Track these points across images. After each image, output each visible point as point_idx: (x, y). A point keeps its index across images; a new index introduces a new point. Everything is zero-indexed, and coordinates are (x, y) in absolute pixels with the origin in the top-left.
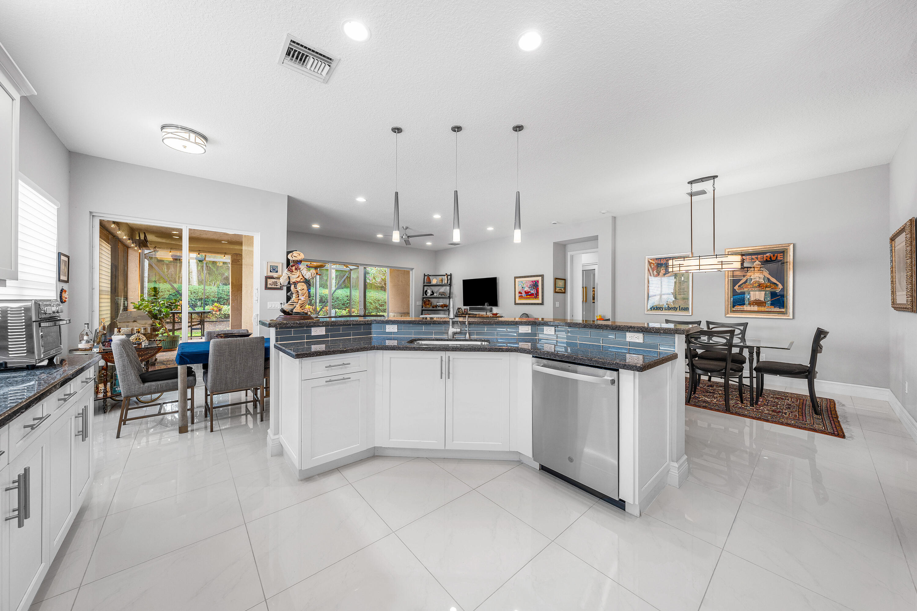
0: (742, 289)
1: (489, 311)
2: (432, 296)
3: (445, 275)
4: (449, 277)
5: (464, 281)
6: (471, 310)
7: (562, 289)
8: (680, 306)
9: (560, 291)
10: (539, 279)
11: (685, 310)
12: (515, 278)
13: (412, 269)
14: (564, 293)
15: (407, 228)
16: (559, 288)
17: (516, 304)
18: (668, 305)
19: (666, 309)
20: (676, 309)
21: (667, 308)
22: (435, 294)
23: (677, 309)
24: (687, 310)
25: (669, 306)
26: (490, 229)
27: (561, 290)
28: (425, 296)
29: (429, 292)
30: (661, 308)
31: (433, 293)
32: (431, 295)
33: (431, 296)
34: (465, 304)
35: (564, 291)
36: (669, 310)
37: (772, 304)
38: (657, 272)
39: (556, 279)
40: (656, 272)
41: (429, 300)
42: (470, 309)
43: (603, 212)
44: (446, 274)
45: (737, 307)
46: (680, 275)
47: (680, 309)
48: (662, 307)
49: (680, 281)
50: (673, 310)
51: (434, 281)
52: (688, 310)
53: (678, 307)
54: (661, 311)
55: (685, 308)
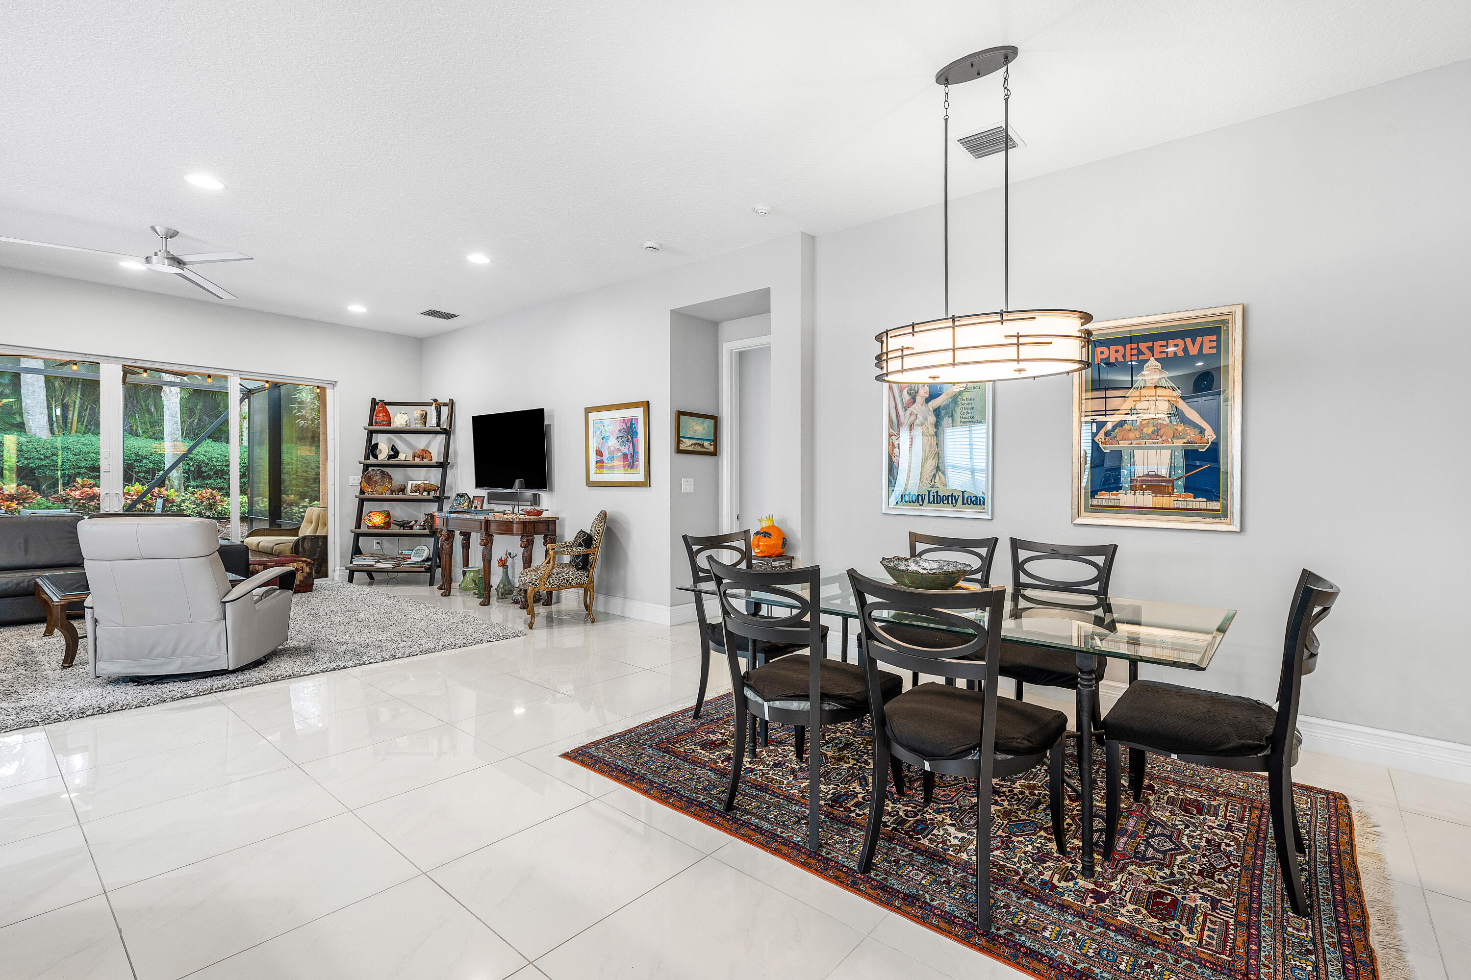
0: (1114, 442)
1: (529, 503)
2: (391, 462)
3: (430, 404)
4: (445, 411)
5: (474, 418)
6: (492, 502)
7: (706, 444)
8: (963, 492)
9: (698, 449)
10: (639, 413)
11: (977, 504)
12: (588, 411)
13: (334, 384)
14: (714, 454)
15: (172, 234)
16: (693, 441)
17: (590, 484)
18: (937, 489)
19: (932, 499)
20: (954, 501)
21: (934, 496)
22: (402, 456)
23: (956, 501)
24: (980, 504)
27: (702, 446)
28: (372, 460)
29: (384, 451)
30: (920, 497)
31: (395, 453)
32: (390, 457)
33: (388, 459)
34: (479, 484)
35: (712, 449)
36: (937, 503)
37: (1187, 489)
38: (910, 395)
39: (680, 413)
40: (908, 393)
41: (382, 472)
42: (492, 497)
44: (436, 400)
45: (1102, 495)
46: (963, 402)
47: (965, 501)
48: (922, 496)
49: (963, 420)
50: (948, 503)
51: (399, 419)
52: (984, 504)
53: (958, 496)
54: (920, 505)
55: (976, 497)
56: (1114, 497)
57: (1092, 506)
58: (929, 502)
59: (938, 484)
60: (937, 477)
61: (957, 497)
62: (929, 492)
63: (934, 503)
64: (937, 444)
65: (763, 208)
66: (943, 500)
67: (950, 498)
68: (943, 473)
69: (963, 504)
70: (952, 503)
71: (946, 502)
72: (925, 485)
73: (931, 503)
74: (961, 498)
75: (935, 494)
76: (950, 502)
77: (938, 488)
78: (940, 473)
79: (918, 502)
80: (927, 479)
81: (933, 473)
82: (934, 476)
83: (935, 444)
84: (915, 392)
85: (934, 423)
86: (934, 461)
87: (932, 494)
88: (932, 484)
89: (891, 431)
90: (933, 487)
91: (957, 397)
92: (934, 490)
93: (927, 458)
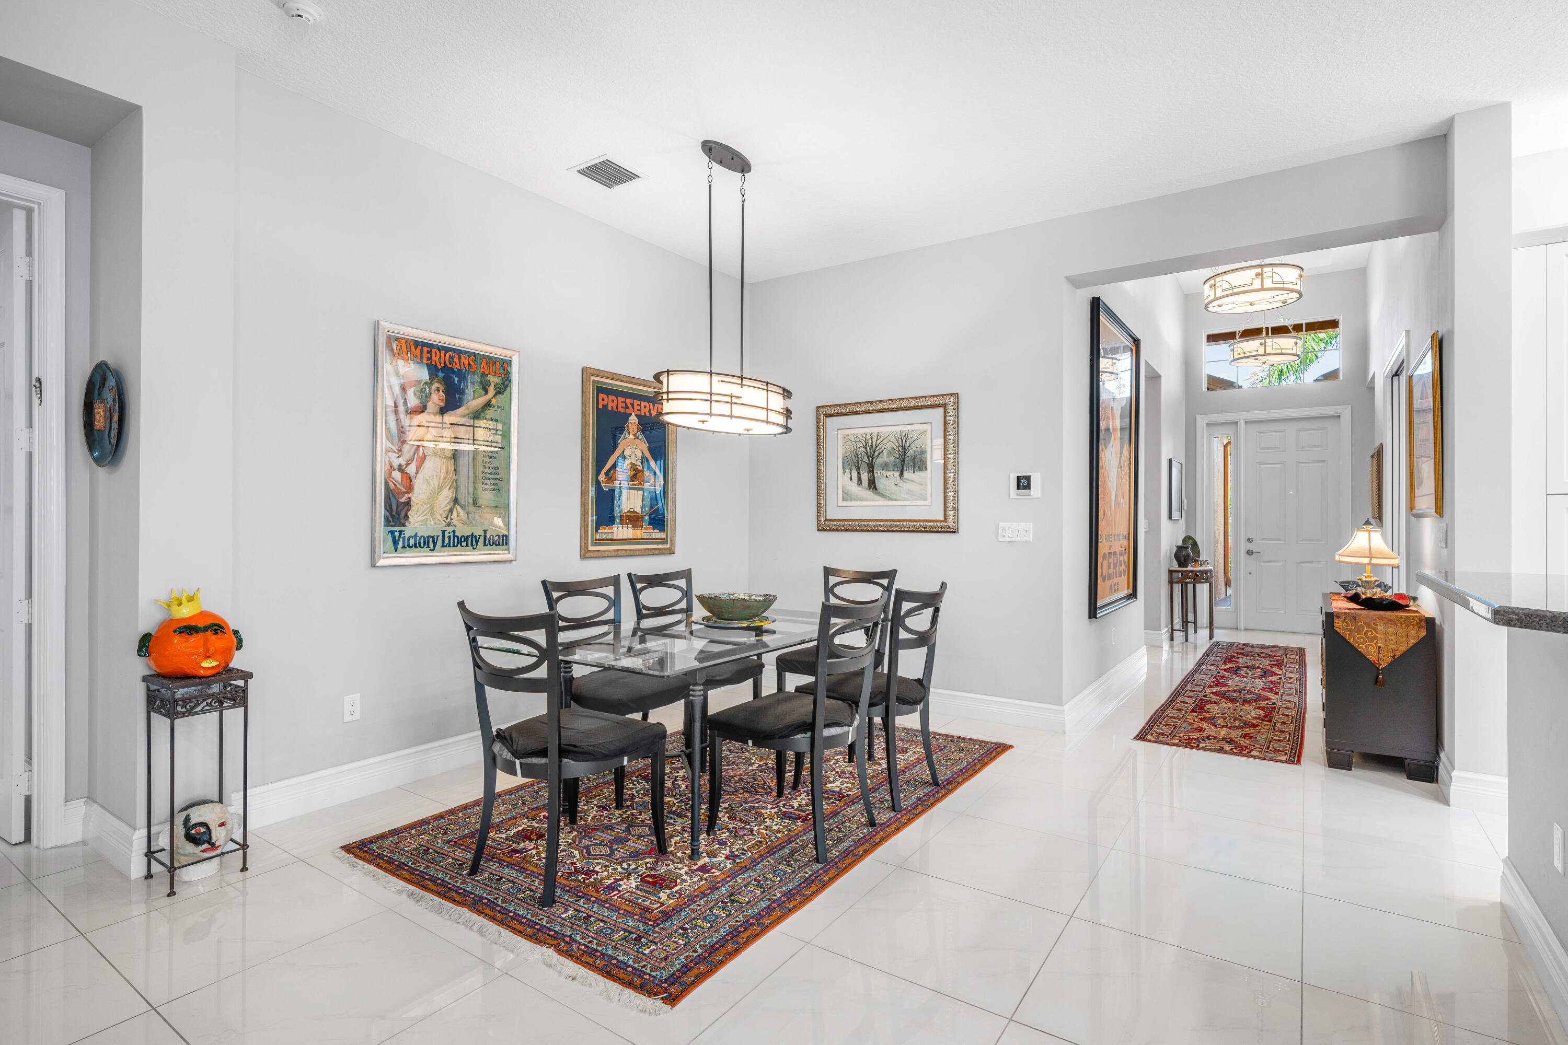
0: (611, 482)
8: (485, 531)
11: (499, 545)
18: (453, 528)
19: (447, 541)
20: (474, 543)
21: (449, 537)
23: (477, 542)
24: (503, 545)
25: (454, 532)
30: (431, 540)
36: (454, 546)
45: (603, 529)
47: (487, 542)
48: (433, 537)
50: (467, 546)
52: (506, 544)
53: (480, 536)
54: (431, 550)
55: (499, 536)
56: (610, 531)
57: (596, 540)
58: (443, 546)
59: (455, 522)
60: (455, 512)
61: (478, 537)
62: (443, 532)
63: (449, 546)
64: (455, 470)
66: (461, 542)
67: (470, 539)
68: (462, 507)
69: (485, 545)
70: (472, 545)
71: (464, 544)
72: (438, 522)
73: (446, 546)
74: (483, 539)
75: (451, 534)
76: (469, 544)
77: (455, 526)
78: (458, 507)
79: (428, 547)
80: (441, 515)
81: (449, 507)
82: (451, 511)
83: (453, 469)
84: (426, 397)
86: (451, 491)
87: (447, 534)
88: (447, 521)
89: (390, 445)
90: (449, 525)
91: (480, 414)
92: (450, 529)
93: (442, 487)
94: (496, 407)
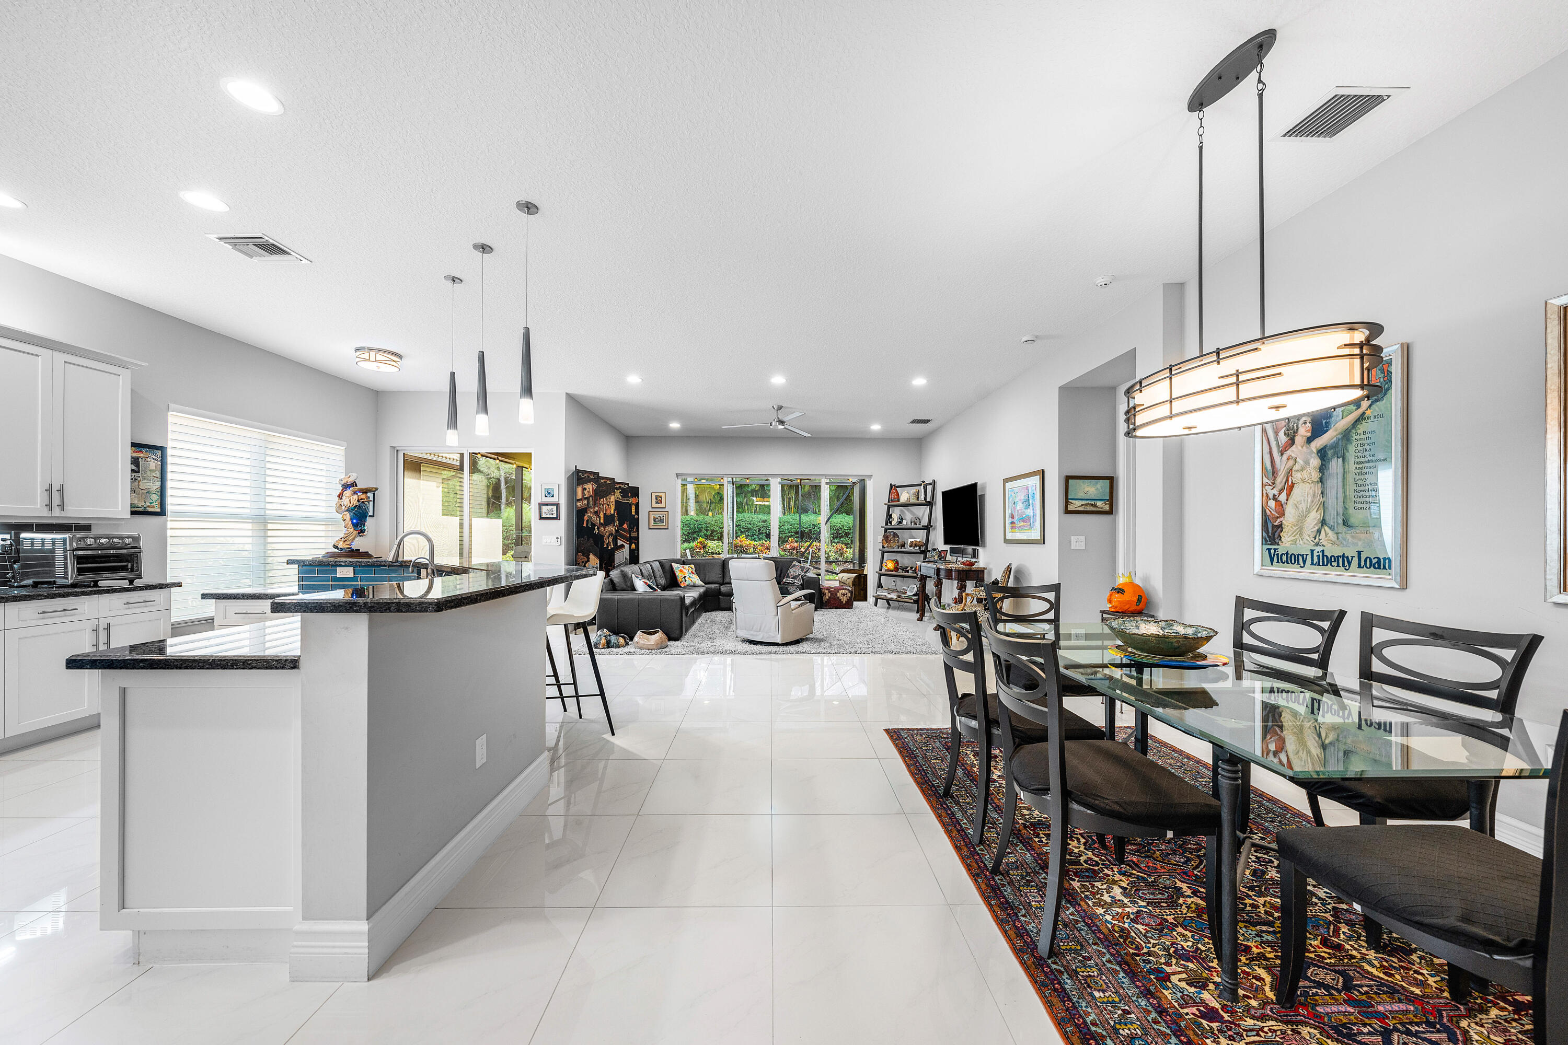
1: (970, 556)
2: (899, 526)
3: (920, 485)
4: (929, 488)
5: (943, 493)
6: (952, 554)
7: (1099, 503)
8: (1359, 553)
9: (1089, 508)
10: (1035, 482)
11: (1379, 568)
12: (1006, 481)
13: (871, 477)
14: (1110, 512)
15: (780, 408)
16: (1084, 502)
17: (1007, 541)
18: (1322, 548)
19: (1316, 560)
20: (1346, 564)
21: (1318, 556)
22: (904, 522)
23: (1350, 563)
24: (1384, 568)
25: (1323, 551)
26: (919, 382)
27: (1095, 506)
28: (889, 526)
29: (896, 519)
30: (1300, 557)
31: (901, 520)
32: (899, 523)
33: (897, 525)
34: (946, 543)
35: (1107, 508)
36: (1323, 565)
38: (1288, 435)
39: (1068, 478)
40: (1285, 433)
41: (894, 533)
42: (953, 551)
43: (1100, 281)
44: (924, 482)
46: (1358, 437)
47: (1363, 563)
49: (1358, 460)
50: (1338, 566)
51: (904, 497)
52: (1390, 568)
53: (1352, 557)
54: (1301, 567)
55: (1379, 559)
58: (1312, 564)
59: (1323, 542)
60: (1323, 532)
61: (1350, 558)
62: (1312, 551)
63: (1319, 565)
64: (1322, 493)
65: (1102, 280)
66: (1331, 562)
67: (1341, 560)
68: (1330, 528)
69: (1359, 566)
70: (1343, 566)
71: (1335, 564)
72: (1306, 542)
73: (1315, 565)
74: (1309, 557)
75: (1320, 554)
76: (1341, 564)
77: (1323, 546)
78: (1326, 528)
79: (1298, 564)
80: (1309, 536)
81: (1317, 528)
82: (1319, 531)
83: (1320, 492)
84: (1294, 432)
85: (1318, 467)
86: (1319, 512)
87: (1315, 554)
88: (1315, 541)
89: (1266, 480)
90: (1317, 544)
91: (1350, 431)
92: (1319, 549)
93: (1310, 509)
94: (1372, 418)
